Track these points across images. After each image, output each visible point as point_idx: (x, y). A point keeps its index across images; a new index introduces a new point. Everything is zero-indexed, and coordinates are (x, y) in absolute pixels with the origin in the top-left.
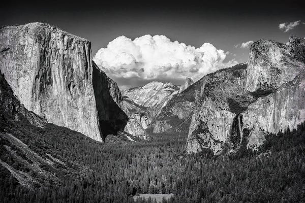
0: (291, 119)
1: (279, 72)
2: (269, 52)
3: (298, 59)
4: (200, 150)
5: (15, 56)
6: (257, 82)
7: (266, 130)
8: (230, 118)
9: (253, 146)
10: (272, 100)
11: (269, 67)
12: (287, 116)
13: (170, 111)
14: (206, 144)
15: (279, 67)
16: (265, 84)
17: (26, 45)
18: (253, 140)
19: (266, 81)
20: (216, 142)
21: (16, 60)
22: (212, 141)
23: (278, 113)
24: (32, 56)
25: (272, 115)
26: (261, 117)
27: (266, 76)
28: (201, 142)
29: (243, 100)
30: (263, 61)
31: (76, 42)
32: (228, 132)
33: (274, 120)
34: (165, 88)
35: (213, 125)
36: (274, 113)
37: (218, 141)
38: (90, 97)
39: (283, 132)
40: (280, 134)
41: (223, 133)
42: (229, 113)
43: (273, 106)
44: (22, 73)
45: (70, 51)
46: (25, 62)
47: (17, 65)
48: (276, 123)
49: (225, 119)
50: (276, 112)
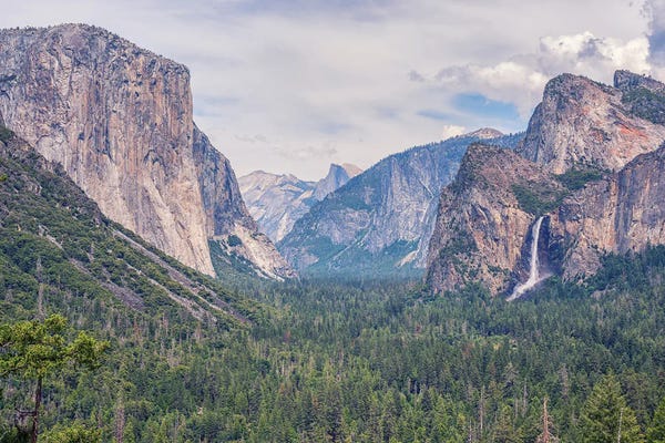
0: (653, 226)
1: (606, 137)
2: (585, 99)
3: (641, 115)
4: (462, 286)
5: (31, 91)
6: (564, 155)
7: (600, 246)
8: (521, 222)
9: (576, 279)
11: (587, 128)
12: (646, 219)
13: (313, 228)
14: (473, 274)
15: (606, 129)
16: (581, 160)
17: (56, 69)
18: (575, 265)
19: (583, 154)
20: (494, 270)
21: (32, 101)
22: (485, 269)
23: (625, 215)
24: (70, 93)
25: (613, 217)
26: (590, 220)
27: (582, 144)
28: (462, 269)
29: (543, 189)
30: (574, 116)
31: (161, 69)
32: (517, 250)
33: (617, 227)
34: (281, 185)
36: (618, 215)
37: (498, 269)
38: (187, 183)
39: (638, 251)
42: (520, 213)
43: (614, 199)
44: (49, 129)
45: (148, 86)
46: (54, 105)
47: (34, 110)
48: (622, 232)
49: (511, 225)
50: (621, 212)
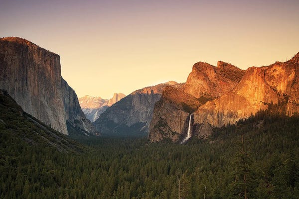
0: (231, 117)
1: (215, 85)
2: (207, 71)
3: (227, 77)
4: (162, 139)
6: (200, 91)
7: (212, 125)
8: (184, 116)
9: (204, 136)
10: (217, 103)
11: (208, 82)
12: (229, 115)
14: (166, 135)
15: (214, 82)
16: (206, 93)
18: (203, 132)
19: (207, 91)
20: (174, 133)
22: (171, 133)
24: (12, 64)
25: (217, 114)
26: (209, 115)
27: (206, 87)
28: (162, 133)
29: (192, 104)
30: (203, 77)
31: (49, 56)
32: (182, 126)
33: (218, 117)
35: (171, 121)
37: (176, 132)
38: (58, 99)
39: (226, 126)
40: (224, 127)
41: (179, 127)
42: (183, 112)
45: (43, 62)
48: (220, 120)
49: (180, 116)
50: (220, 112)
